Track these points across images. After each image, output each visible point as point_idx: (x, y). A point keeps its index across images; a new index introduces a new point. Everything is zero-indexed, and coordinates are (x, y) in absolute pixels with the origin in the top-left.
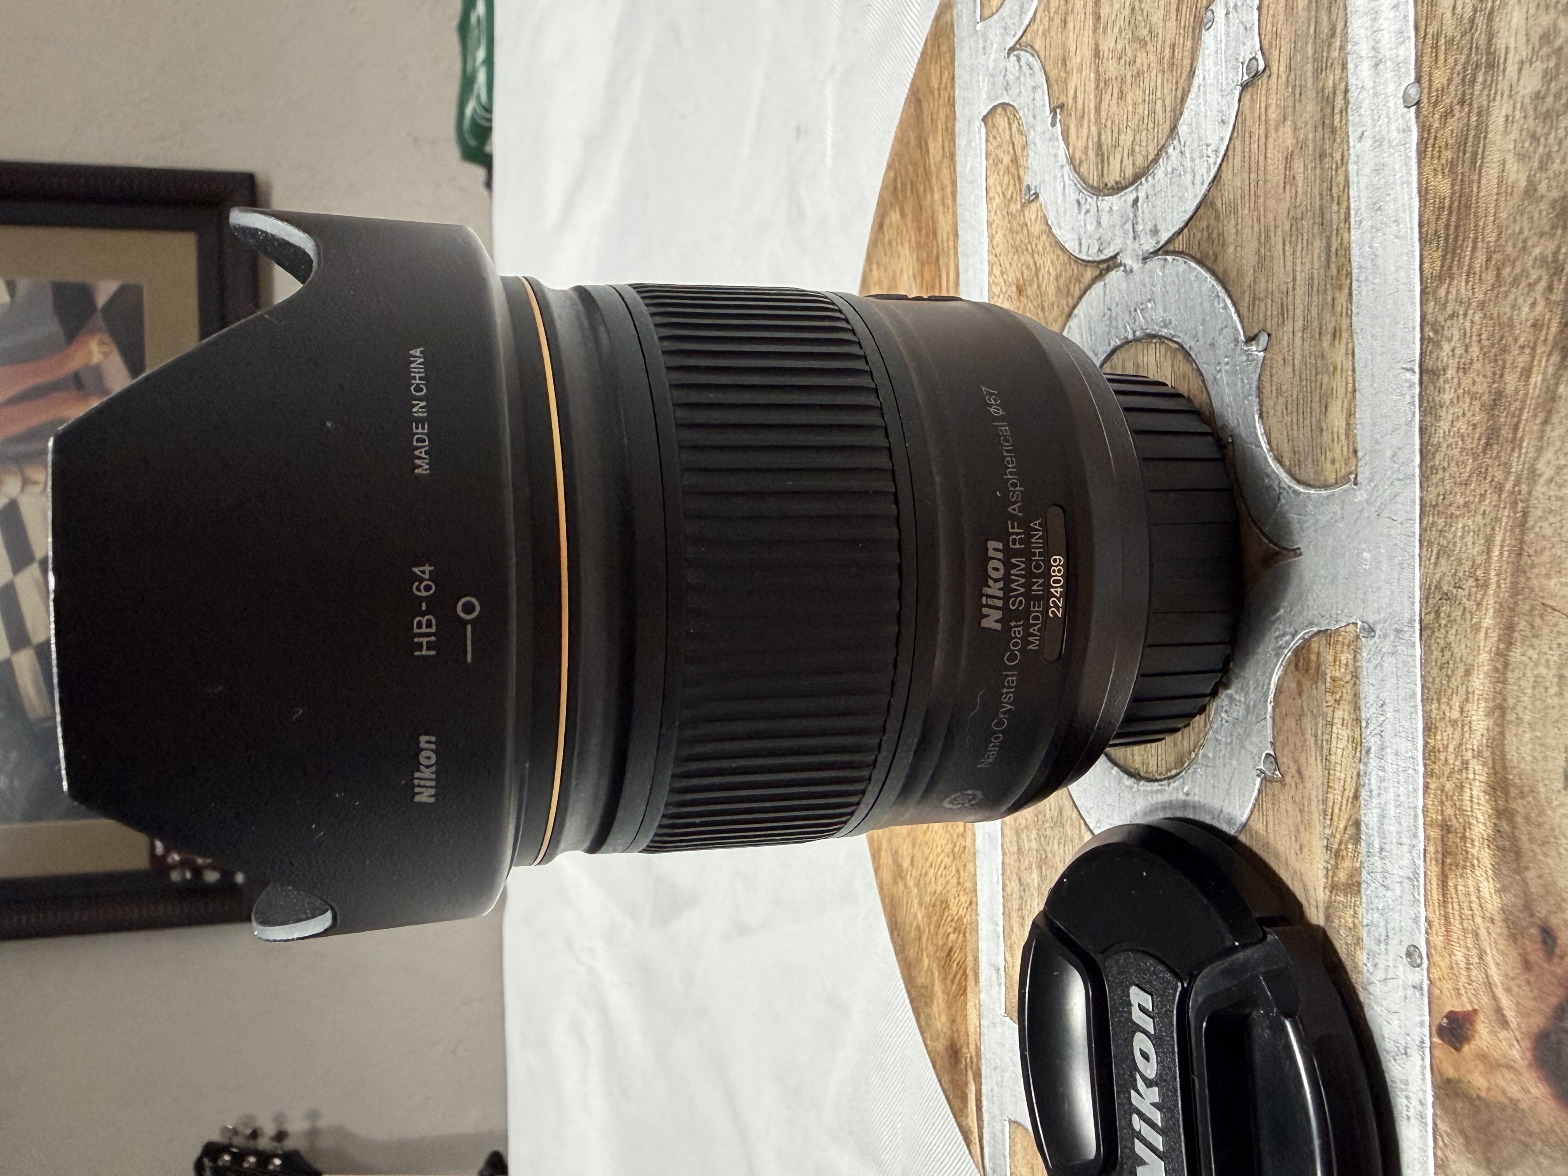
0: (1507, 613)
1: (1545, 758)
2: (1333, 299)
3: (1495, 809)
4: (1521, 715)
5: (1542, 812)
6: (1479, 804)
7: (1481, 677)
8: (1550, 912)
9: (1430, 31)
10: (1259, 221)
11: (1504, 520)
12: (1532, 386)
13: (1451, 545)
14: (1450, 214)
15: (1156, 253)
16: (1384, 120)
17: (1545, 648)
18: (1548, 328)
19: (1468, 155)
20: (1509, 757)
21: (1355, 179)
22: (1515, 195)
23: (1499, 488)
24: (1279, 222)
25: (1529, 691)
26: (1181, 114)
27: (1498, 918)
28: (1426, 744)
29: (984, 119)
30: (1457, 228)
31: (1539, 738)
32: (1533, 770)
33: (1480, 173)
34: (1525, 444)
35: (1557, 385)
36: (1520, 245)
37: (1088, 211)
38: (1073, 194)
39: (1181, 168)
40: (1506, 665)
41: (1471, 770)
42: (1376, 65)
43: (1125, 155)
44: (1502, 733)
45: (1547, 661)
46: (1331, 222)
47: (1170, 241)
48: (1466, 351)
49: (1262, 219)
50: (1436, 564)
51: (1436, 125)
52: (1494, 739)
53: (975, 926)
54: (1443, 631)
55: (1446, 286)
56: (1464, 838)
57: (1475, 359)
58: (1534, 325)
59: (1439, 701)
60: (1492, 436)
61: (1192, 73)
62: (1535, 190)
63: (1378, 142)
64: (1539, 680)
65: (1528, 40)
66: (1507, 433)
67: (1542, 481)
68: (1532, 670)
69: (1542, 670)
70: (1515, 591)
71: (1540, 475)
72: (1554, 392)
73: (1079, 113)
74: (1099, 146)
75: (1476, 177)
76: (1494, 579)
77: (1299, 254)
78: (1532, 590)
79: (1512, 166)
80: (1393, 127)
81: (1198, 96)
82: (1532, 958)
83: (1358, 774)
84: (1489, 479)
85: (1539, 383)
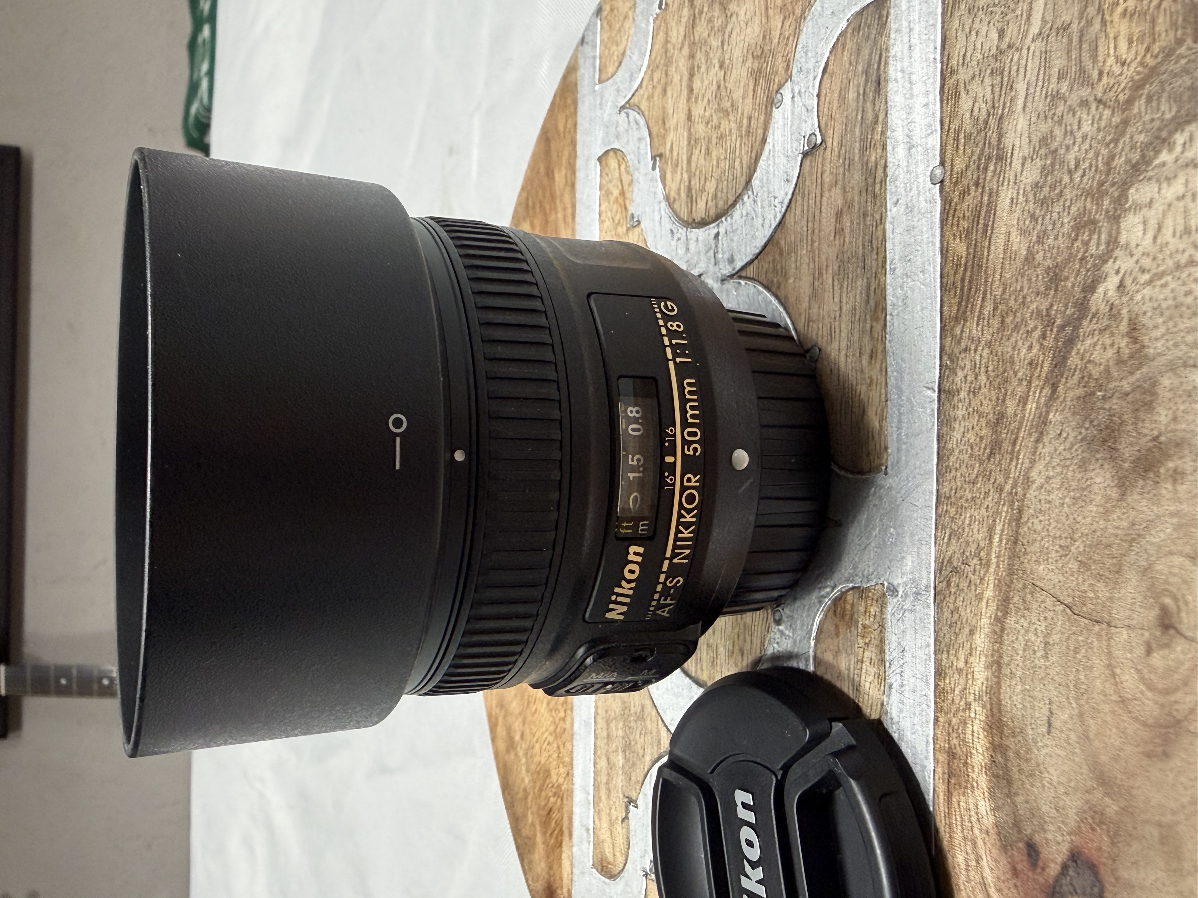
0: (1004, 588)
1: (1033, 707)
2: (872, 327)
3: (992, 743)
4: (1014, 670)
5: (1029, 750)
6: (978, 738)
7: (982, 636)
8: (1034, 831)
9: (953, 126)
10: (814, 260)
11: (1004, 514)
12: (1028, 411)
13: (960, 530)
14: (965, 270)
15: (732, 276)
16: (914, 192)
17: (1034, 619)
18: (1042, 367)
19: (980, 226)
20: (1003, 703)
21: (891, 236)
22: (1017, 260)
23: (1000, 489)
24: (830, 263)
25: (1020, 652)
26: (755, 171)
27: (992, 831)
28: (936, 686)
29: (600, 159)
30: (970, 282)
31: (1028, 690)
32: (1023, 716)
33: (990, 242)
34: (1021, 457)
35: (1048, 412)
36: (1020, 300)
37: (679, 239)
38: (667, 224)
39: (753, 214)
40: (1003, 629)
41: (973, 710)
42: (910, 149)
43: (710, 198)
44: (998, 684)
45: (1036, 629)
46: (871, 267)
47: (743, 268)
48: (976, 378)
49: (817, 259)
50: (948, 544)
51: (956, 200)
52: (992, 687)
53: (570, 793)
54: (953, 597)
55: (960, 326)
56: (966, 764)
57: (983, 386)
58: (1030, 364)
59: (948, 652)
60: (995, 446)
61: (764, 141)
62: (1034, 258)
63: (910, 209)
64: (1029, 644)
65: (1030, 141)
66: (1006, 446)
67: (1034, 486)
68: (1024, 636)
69: (1031, 636)
70: (1011, 572)
71: (1033, 482)
72: (1046, 418)
73: (674, 161)
74: (689, 189)
75: (987, 244)
76: (994, 560)
77: (845, 289)
78: (1024, 572)
79: (1015, 237)
80: (922, 198)
81: (768, 159)
82: (1019, 867)
83: (882, 704)
84: (992, 480)
85: (1033, 410)
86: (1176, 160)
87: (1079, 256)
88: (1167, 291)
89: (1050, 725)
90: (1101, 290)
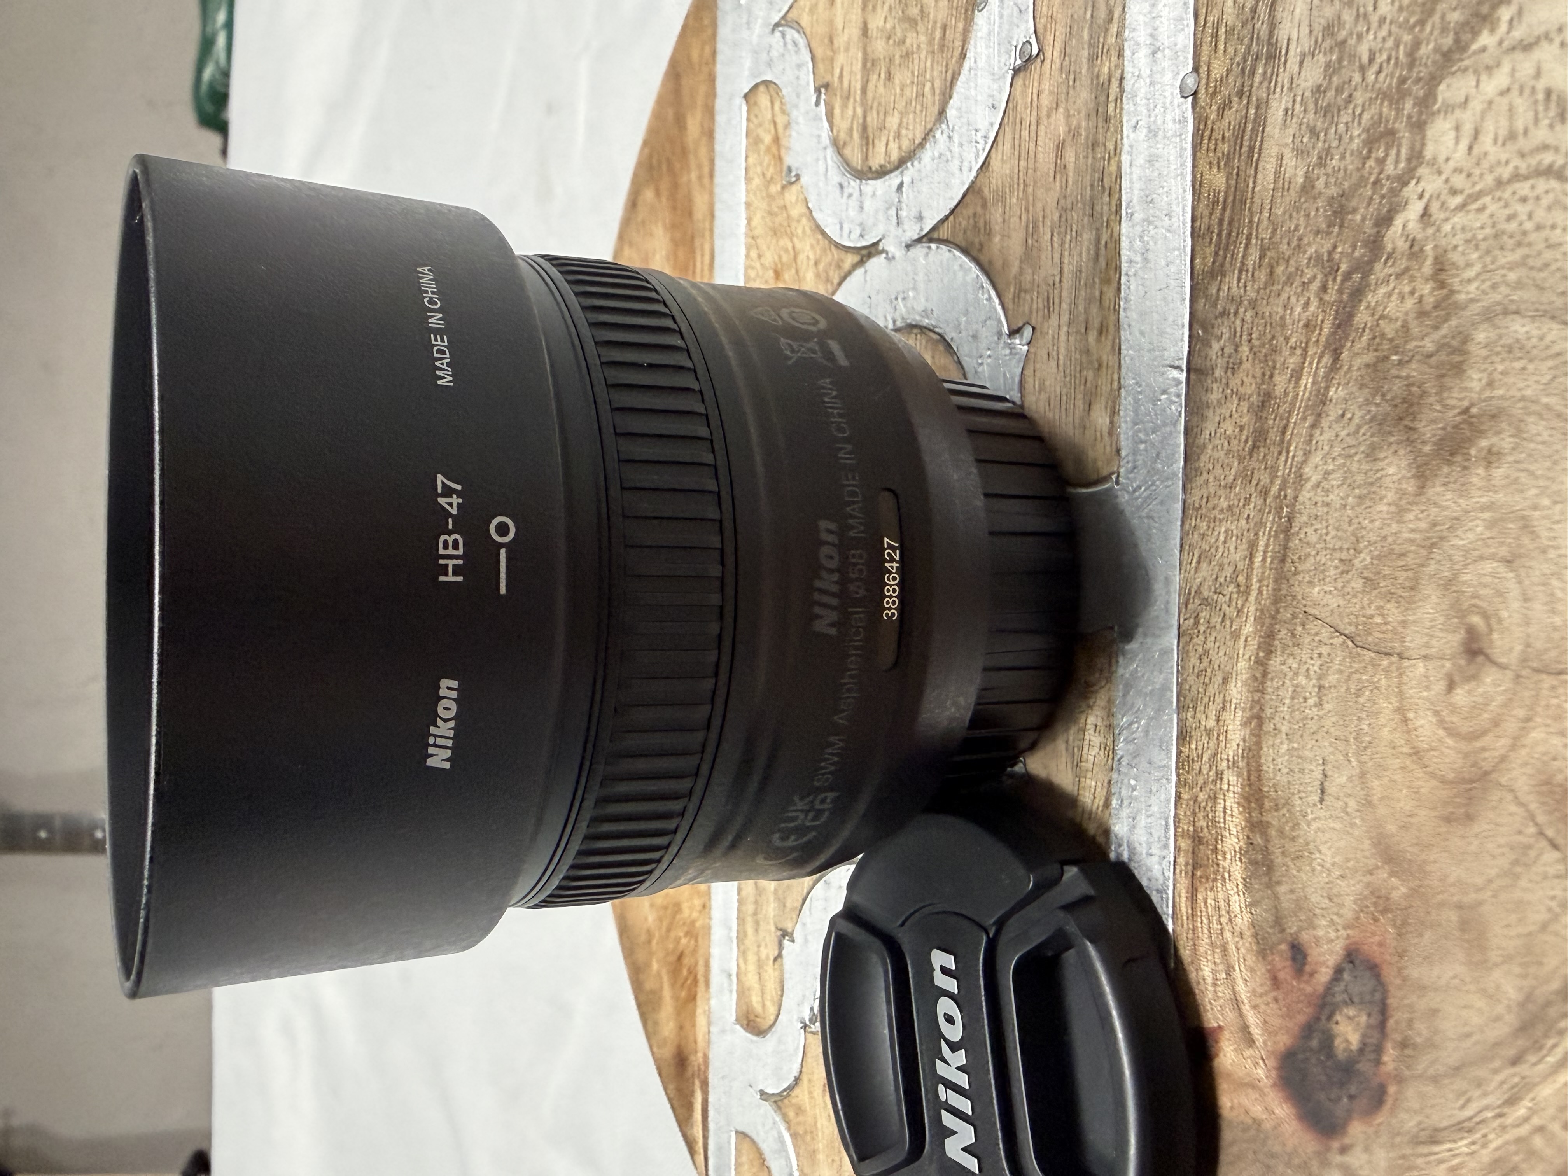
0: (1268, 621)
1: (1302, 771)
2: (1101, 293)
3: (1249, 821)
4: (1278, 726)
5: (1296, 825)
6: (1232, 816)
7: (1239, 684)
8: (1300, 929)
9: (1210, 19)
10: (1027, 210)
11: (1269, 525)
12: (1302, 388)
13: (1213, 550)
14: (1224, 209)
15: (919, 240)
16: (1159, 109)
17: (1305, 657)
18: (1321, 329)
19: (1245, 149)
20: (1265, 768)
21: (1128, 170)
22: (1291, 191)
23: (1265, 493)
24: (1048, 212)
25: (1287, 701)
26: (950, 98)
27: (1248, 933)
28: (1179, 753)
29: (746, 96)
30: (1230, 223)
31: (1296, 749)
32: (1289, 782)
33: (1256, 169)
34: (1292, 448)
35: (1327, 388)
36: (1295, 243)
37: (850, 195)
38: (835, 176)
39: (948, 153)
40: (1265, 674)
41: (1225, 781)
42: (1154, 53)
43: (891, 138)
44: (1259, 744)
45: (1308, 670)
46: (1102, 214)
47: (934, 229)
48: (1236, 351)
49: (1031, 208)
50: (1197, 569)
51: (1213, 117)
52: (1250, 750)
53: (708, 929)
54: (1201, 637)
55: (1217, 283)
56: (1215, 850)
57: (1245, 359)
58: (1306, 326)
59: (1195, 708)
60: (1260, 437)
61: (963, 56)
62: (1313, 187)
63: (1153, 133)
64: (1299, 689)
65: (1311, 31)
66: (1274, 436)
67: (1309, 486)
68: (1291, 680)
69: (1302, 680)
70: (1277, 600)
71: (1308, 479)
72: (1325, 395)
73: (845, 93)
74: (864, 128)
75: (1253, 172)
76: (1255, 586)
77: (1067, 246)
78: (1294, 597)
79: (1290, 161)
80: (1169, 117)
81: (968, 80)
82: (1282, 975)
83: (1110, 781)
84: (1254, 482)
85: (1309, 386)
86: (1500, 43)
87: (1372, 179)
88: (1484, 217)
89: (1323, 792)
90: (1398, 222)
